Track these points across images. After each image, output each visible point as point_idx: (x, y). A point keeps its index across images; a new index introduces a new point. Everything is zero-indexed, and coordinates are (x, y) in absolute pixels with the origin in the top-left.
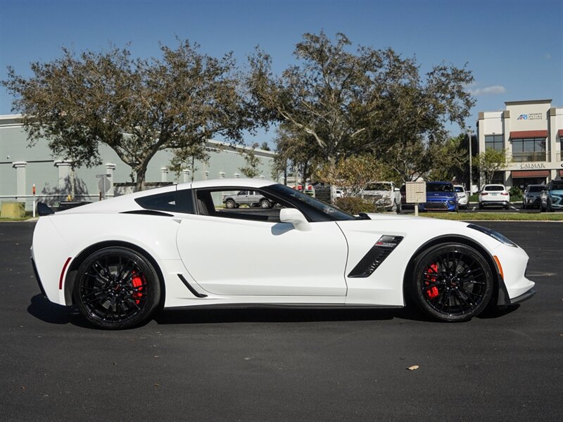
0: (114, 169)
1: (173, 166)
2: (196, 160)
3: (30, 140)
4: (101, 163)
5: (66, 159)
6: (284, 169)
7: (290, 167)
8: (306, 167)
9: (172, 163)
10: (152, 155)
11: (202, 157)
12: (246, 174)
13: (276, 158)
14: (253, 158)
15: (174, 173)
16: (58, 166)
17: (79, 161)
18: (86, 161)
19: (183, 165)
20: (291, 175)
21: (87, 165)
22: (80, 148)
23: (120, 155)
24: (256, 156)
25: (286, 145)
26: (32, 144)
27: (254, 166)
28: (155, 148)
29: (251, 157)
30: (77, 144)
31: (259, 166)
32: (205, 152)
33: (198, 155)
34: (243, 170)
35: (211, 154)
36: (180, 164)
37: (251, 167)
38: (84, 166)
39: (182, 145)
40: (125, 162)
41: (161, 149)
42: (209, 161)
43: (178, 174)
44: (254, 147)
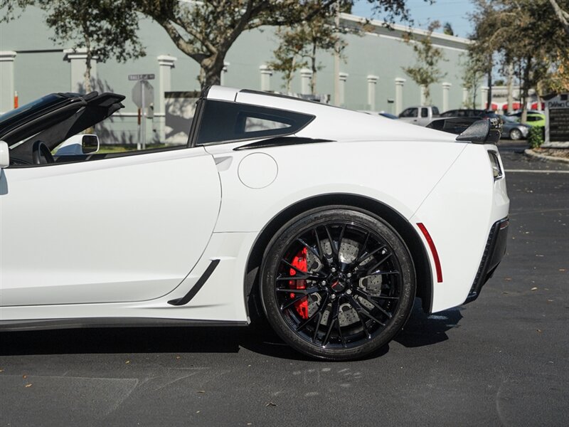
0: (173, 67)
1: (279, 62)
2: (320, 51)
3: (6, 7)
4: (143, 54)
5: (80, 46)
6: (487, 70)
7: (499, 67)
8: (529, 67)
9: (279, 57)
10: (234, 37)
11: (331, 45)
12: (415, 78)
13: (472, 49)
14: (428, 49)
15: (280, 74)
16: (69, 60)
17: (104, 49)
18: (117, 50)
19: (297, 59)
20: (500, 83)
21: (118, 58)
22: (105, 24)
23: (176, 39)
24: (435, 46)
25: (493, 26)
26: (10, 16)
27: (431, 64)
28: (239, 26)
29: (427, 47)
30: (98, 18)
31: (440, 65)
32: (338, 35)
33: (324, 40)
34: (410, 71)
35: (349, 38)
36: (292, 59)
37: (425, 66)
38: (112, 59)
39: (292, 20)
40: (183, 51)
41: (251, 27)
42: (345, 52)
43: (288, 76)
44: (431, 29)
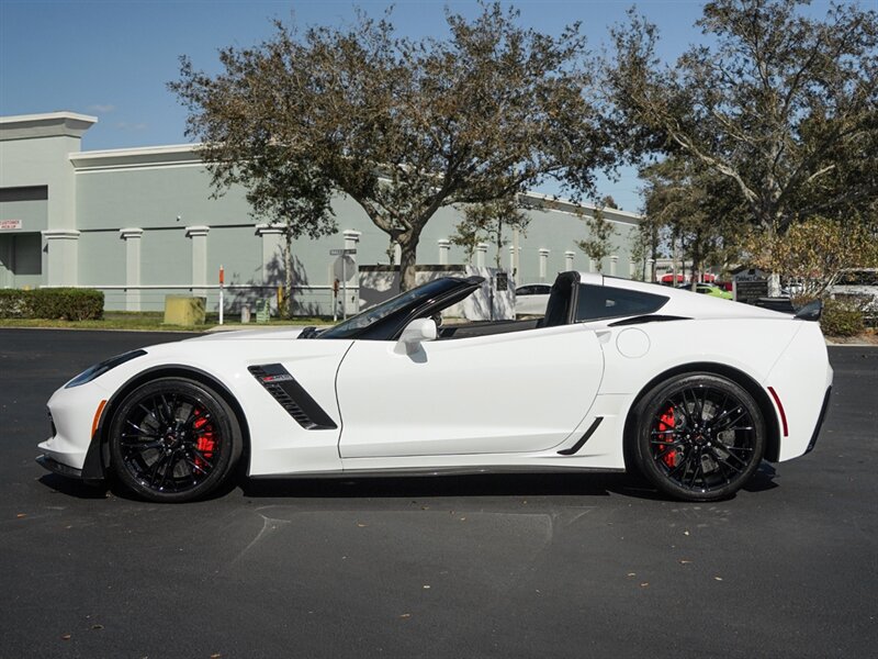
0: (357, 241)
1: (461, 236)
2: (504, 226)
3: (215, 186)
4: (335, 231)
5: (275, 222)
6: (655, 243)
7: (669, 240)
8: (698, 241)
9: (461, 230)
10: (430, 214)
11: (515, 220)
12: (588, 252)
13: (642, 224)
14: (601, 223)
15: (463, 248)
16: (261, 235)
17: (298, 226)
18: (310, 226)
19: (481, 233)
21: (310, 234)
22: (301, 203)
23: (373, 215)
24: (607, 221)
25: (663, 200)
26: (219, 193)
27: (603, 238)
28: (434, 203)
29: (600, 222)
30: (296, 195)
31: (612, 239)
32: (521, 211)
33: (509, 216)
34: (583, 245)
35: (534, 214)
36: (473, 234)
37: (598, 240)
38: (305, 236)
39: (482, 196)
40: (380, 227)
41: (445, 204)
42: (528, 228)
43: (471, 250)
